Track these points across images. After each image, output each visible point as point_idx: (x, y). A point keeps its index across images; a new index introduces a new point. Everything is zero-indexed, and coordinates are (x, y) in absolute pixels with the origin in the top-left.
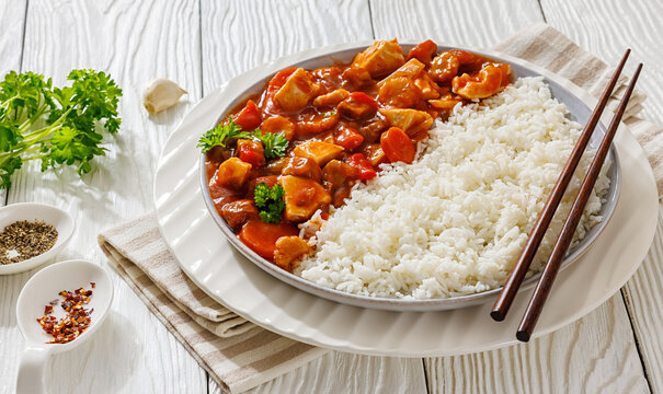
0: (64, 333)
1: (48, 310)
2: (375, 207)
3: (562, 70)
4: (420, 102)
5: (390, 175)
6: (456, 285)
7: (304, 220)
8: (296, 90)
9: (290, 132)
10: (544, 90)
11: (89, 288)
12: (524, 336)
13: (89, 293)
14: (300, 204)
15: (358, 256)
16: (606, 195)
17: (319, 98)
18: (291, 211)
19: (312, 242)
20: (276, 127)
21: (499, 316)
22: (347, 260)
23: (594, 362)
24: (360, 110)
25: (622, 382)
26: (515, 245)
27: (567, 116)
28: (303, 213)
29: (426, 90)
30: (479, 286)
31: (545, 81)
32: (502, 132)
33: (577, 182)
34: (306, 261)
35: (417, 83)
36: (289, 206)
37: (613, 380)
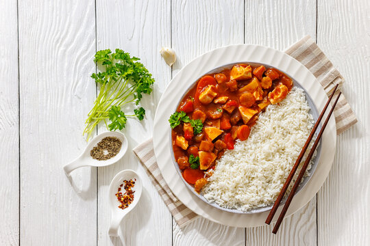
0: (125, 202)
1: (119, 189)
2: (232, 164)
3: (316, 65)
4: (254, 105)
5: (239, 146)
6: (256, 204)
7: (206, 171)
8: (208, 98)
9: (204, 119)
10: (303, 98)
11: (133, 180)
12: (275, 231)
13: (134, 183)
14: (205, 165)
15: (224, 191)
16: (315, 160)
17: (216, 101)
18: (202, 168)
19: (208, 180)
20: (199, 116)
21: (268, 222)
22: (220, 192)
23: (301, 215)
24: (231, 111)
25: (309, 224)
26: (278, 190)
27: (309, 112)
28: (206, 168)
29: (258, 99)
30: (263, 205)
31: (304, 92)
32: (284, 123)
33: (304, 159)
34: (207, 189)
35: (255, 94)
36: (201, 166)
37: (306, 223)
